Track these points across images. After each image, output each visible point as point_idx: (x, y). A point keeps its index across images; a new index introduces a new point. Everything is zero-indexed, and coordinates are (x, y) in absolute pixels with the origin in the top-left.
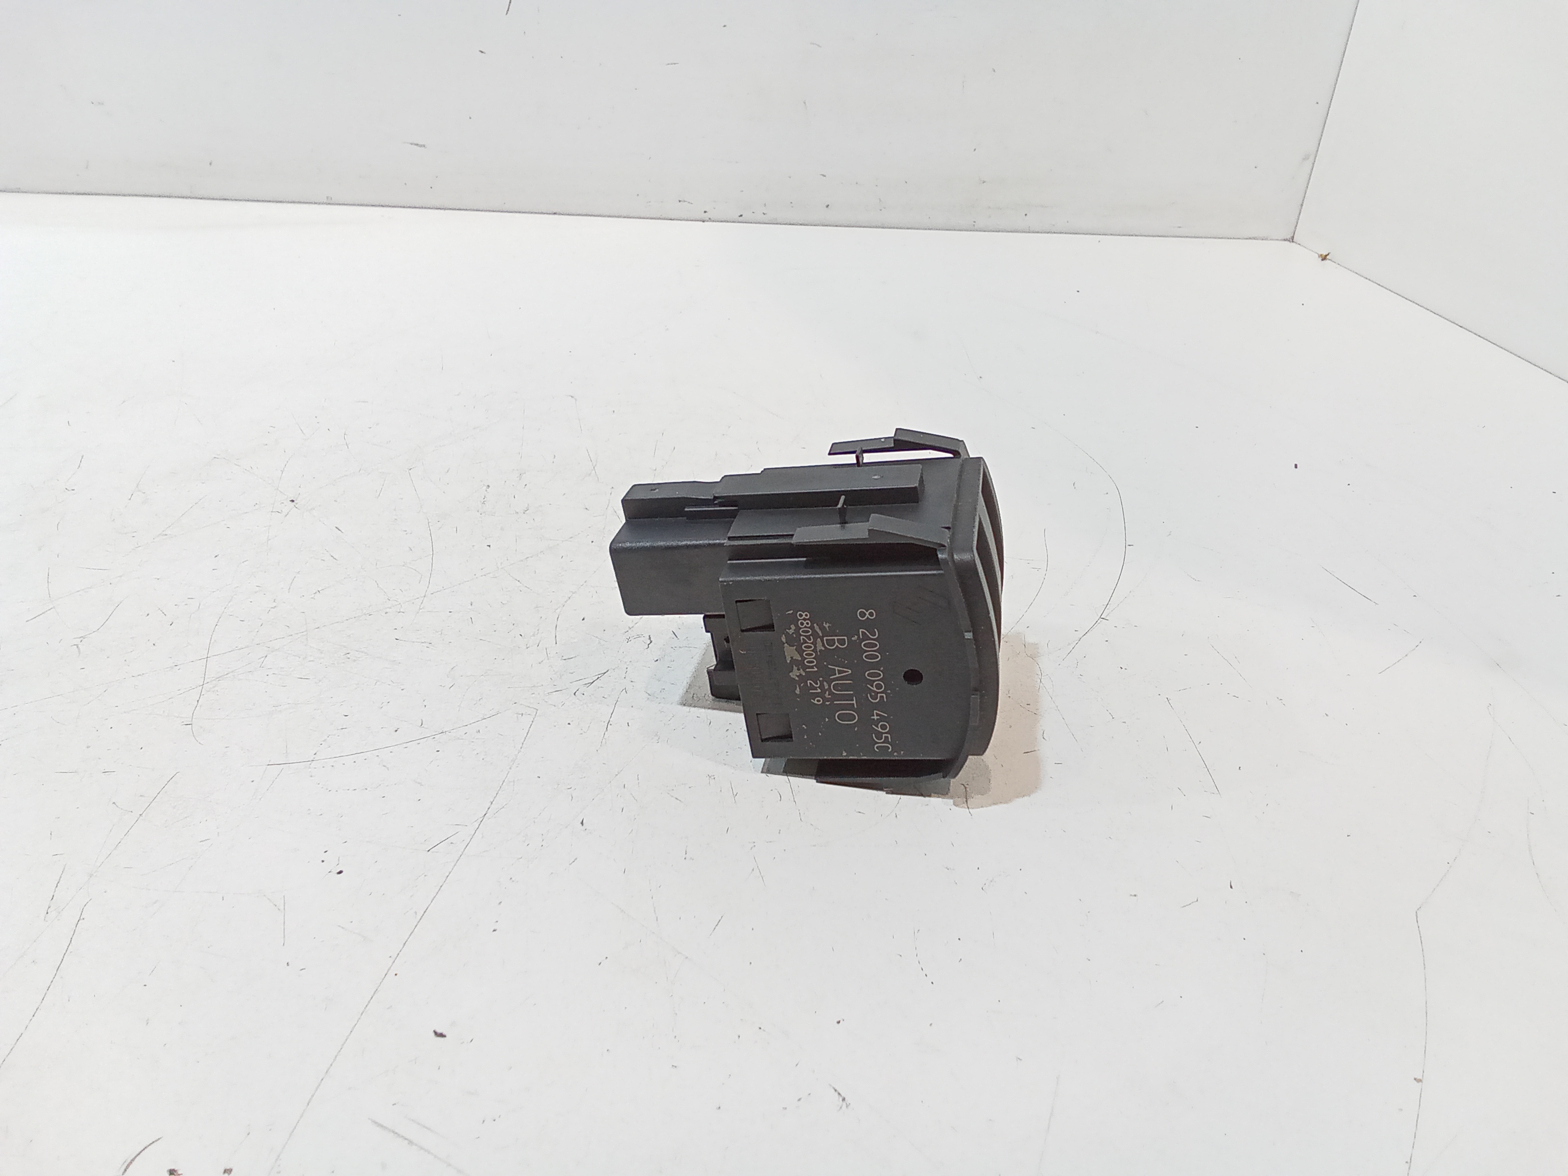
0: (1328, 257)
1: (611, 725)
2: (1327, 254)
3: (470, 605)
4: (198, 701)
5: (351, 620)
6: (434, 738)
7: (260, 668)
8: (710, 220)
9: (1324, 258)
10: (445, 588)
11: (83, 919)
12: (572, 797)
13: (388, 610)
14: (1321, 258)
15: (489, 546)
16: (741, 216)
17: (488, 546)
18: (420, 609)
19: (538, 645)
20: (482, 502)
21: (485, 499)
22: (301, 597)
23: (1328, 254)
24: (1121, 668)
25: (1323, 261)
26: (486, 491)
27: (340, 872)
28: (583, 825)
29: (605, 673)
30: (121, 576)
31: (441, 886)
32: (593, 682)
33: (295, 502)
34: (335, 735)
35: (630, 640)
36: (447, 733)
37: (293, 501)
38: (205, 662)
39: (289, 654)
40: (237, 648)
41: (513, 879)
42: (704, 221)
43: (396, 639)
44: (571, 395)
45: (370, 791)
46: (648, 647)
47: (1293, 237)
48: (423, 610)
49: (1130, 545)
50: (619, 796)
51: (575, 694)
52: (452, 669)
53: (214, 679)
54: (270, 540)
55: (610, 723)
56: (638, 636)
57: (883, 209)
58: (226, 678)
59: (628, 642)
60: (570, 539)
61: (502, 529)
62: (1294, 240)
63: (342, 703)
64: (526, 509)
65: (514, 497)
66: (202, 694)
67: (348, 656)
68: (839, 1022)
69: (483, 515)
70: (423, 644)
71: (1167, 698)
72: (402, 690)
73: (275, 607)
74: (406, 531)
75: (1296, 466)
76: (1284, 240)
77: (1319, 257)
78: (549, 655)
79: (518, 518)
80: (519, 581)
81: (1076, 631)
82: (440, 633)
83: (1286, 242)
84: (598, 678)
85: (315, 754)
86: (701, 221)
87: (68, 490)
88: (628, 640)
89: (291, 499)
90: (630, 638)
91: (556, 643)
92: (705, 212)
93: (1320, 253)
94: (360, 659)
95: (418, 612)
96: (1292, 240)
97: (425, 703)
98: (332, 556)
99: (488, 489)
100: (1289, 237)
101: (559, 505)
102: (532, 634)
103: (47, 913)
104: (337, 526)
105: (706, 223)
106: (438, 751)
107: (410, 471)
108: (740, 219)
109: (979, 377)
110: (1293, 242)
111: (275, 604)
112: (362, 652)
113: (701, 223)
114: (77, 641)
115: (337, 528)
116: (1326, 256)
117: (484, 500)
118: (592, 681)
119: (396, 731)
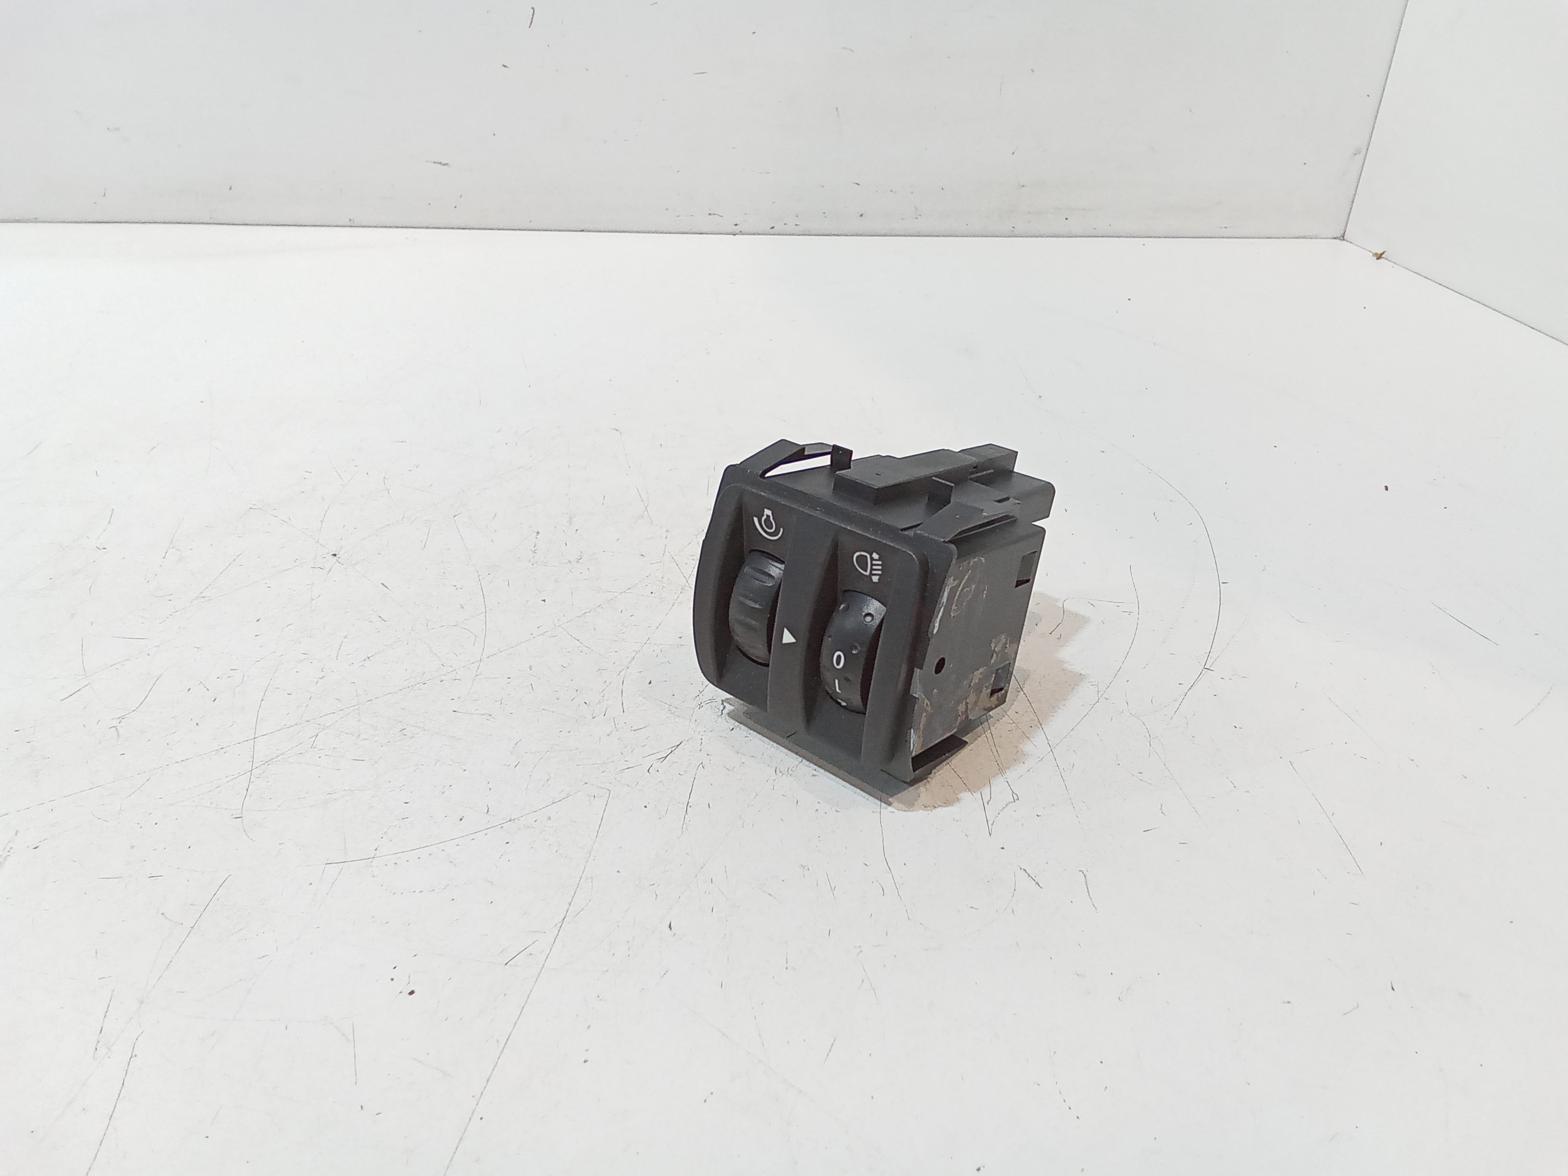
0: (1383, 256)
1: (690, 807)
2: (1382, 252)
3: (529, 669)
4: (247, 790)
5: (405, 690)
6: (502, 827)
7: (312, 749)
8: (741, 233)
9: (1379, 257)
10: (501, 650)
11: (136, 1056)
12: (656, 895)
13: (443, 678)
14: (1375, 258)
15: (544, 601)
16: (773, 228)
17: (542, 600)
18: (477, 675)
19: (605, 715)
20: (533, 551)
21: (536, 547)
22: (350, 665)
23: (1384, 252)
24: (1235, 727)
25: (1378, 260)
26: (536, 538)
27: (412, 993)
28: (671, 929)
29: (678, 745)
30: (158, 646)
31: (523, 1008)
32: (666, 757)
33: (337, 556)
34: (395, 826)
35: (701, 706)
36: (516, 820)
37: (335, 555)
38: (253, 742)
39: (342, 732)
40: (285, 727)
41: (601, 997)
42: (734, 235)
43: (455, 711)
44: (616, 428)
45: (438, 892)
46: (722, 714)
47: (1343, 236)
48: (480, 677)
49: (1224, 583)
50: (707, 893)
51: (648, 771)
52: (516, 744)
53: (262, 763)
54: (313, 600)
55: (690, 804)
56: (710, 701)
57: (919, 217)
58: (276, 761)
59: (699, 708)
60: (628, 591)
61: (556, 581)
62: (1345, 237)
63: (401, 789)
64: (580, 558)
65: (566, 545)
66: (251, 781)
67: (405, 732)
68: (979, 1169)
69: (535, 565)
70: (483, 716)
71: (1290, 762)
72: (464, 770)
73: (323, 677)
74: (455, 586)
75: (1386, 488)
76: (1335, 238)
77: (1373, 256)
78: (617, 726)
79: (572, 568)
80: (578, 640)
81: (1180, 684)
82: (500, 702)
83: (1338, 241)
84: (672, 752)
85: (376, 850)
86: (731, 234)
87: (100, 549)
88: (700, 706)
89: (333, 554)
90: (701, 703)
91: (624, 712)
92: (736, 225)
93: (1375, 251)
94: (418, 735)
95: (475, 680)
96: (1342, 238)
97: (490, 786)
98: (380, 617)
99: (537, 536)
100: (1339, 235)
101: (613, 552)
102: (597, 702)
103: (96, 1049)
104: (383, 583)
105: (737, 236)
106: (507, 843)
107: (455, 518)
108: (772, 231)
109: (1038, 397)
110: (1344, 240)
111: (323, 674)
112: (420, 727)
113: (732, 236)
114: (115, 723)
115: (383, 584)
116: (1382, 254)
117: (535, 549)
118: (666, 755)
119: (461, 819)
